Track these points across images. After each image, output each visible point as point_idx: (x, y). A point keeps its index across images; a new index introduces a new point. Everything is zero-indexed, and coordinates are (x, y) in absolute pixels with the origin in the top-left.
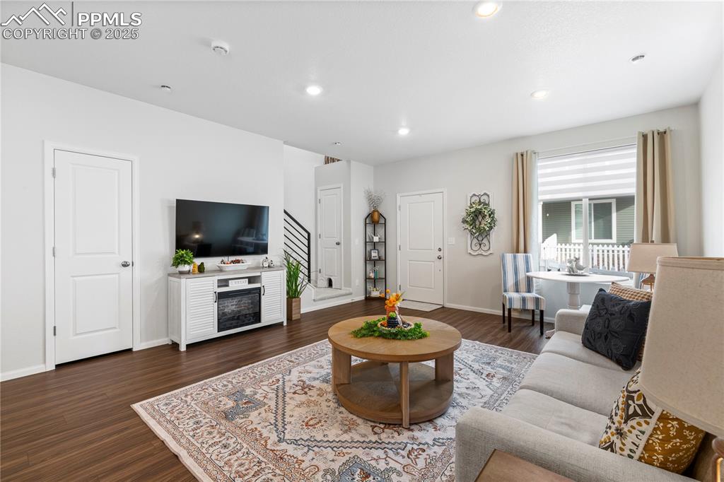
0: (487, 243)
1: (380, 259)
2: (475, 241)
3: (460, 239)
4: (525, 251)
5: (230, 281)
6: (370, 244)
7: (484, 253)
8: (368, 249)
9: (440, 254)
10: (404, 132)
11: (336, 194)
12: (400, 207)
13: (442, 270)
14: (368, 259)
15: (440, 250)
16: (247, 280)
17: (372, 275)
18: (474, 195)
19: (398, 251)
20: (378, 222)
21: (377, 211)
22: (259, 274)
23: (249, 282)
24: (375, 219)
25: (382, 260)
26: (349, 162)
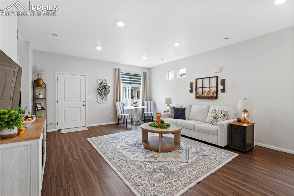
0: (105, 99)
1: (43, 109)
2: (101, 97)
3: (93, 97)
4: (119, 101)
7: (104, 102)
9: (84, 103)
12: (57, 79)
13: (85, 111)
18: (101, 80)
20: (42, 86)
21: (41, 79)
25: (45, 109)
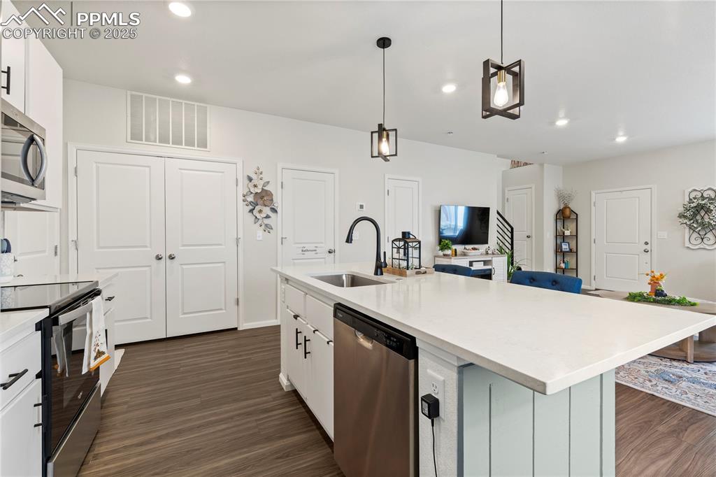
0: (712, 238)
1: (571, 251)
2: (695, 235)
3: (674, 234)
5: (474, 263)
6: (560, 237)
7: (708, 248)
8: (558, 242)
9: (648, 247)
10: (621, 139)
11: (526, 194)
12: (595, 203)
13: (649, 263)
14: (558, 250)
15: (646, 243)
16: (483, 263)
17: (563, 265)
18: (695, 190)
19: (593, 244)
20: (569, 217)
21: (569, 208)
22: (490, 259)
23: (484, 265)
24: (564, 215)
25: (574, 252)
26: (542, 165)
